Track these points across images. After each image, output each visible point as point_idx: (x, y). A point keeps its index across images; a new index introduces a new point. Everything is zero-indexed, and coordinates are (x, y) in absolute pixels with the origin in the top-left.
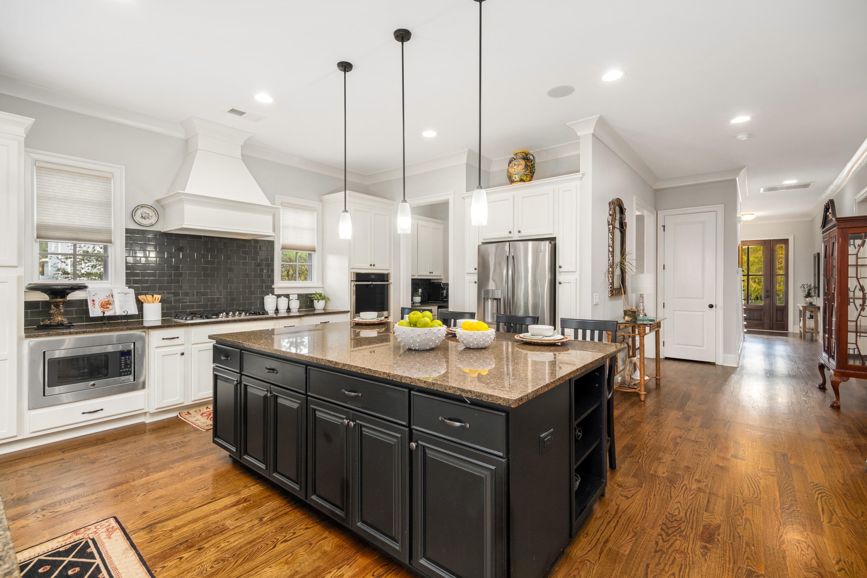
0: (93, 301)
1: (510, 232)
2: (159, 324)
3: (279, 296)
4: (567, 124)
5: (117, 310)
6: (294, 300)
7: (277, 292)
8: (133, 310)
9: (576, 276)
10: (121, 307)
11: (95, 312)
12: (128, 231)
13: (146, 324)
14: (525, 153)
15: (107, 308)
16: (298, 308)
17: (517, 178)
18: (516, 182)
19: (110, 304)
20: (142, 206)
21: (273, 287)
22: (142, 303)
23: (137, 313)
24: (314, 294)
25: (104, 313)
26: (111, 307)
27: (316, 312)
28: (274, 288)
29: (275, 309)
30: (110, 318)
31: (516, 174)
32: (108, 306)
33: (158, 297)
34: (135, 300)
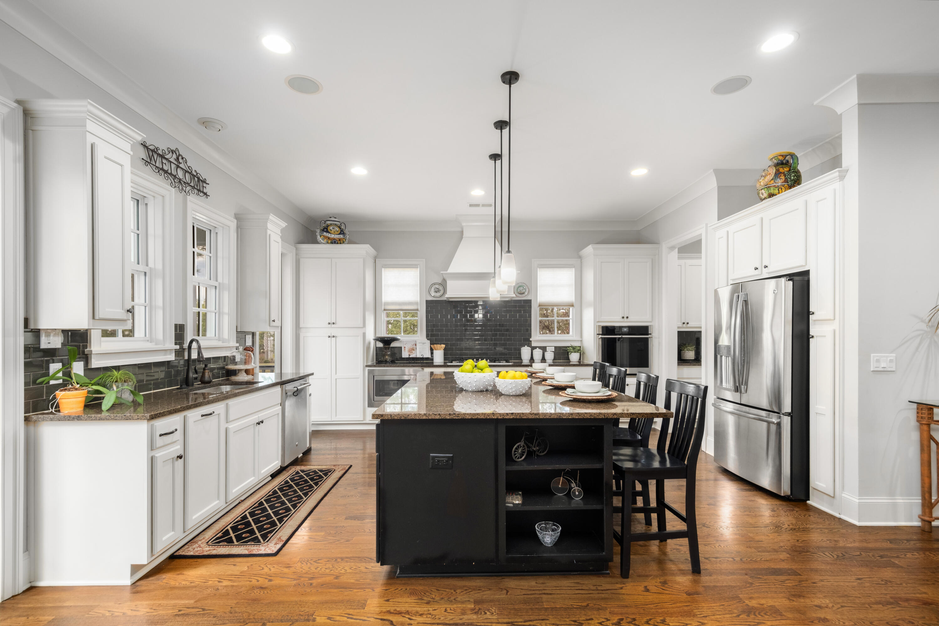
0: (405, 347)
1: (756, 269)
2: (442, 364)
3: (535, 348)
4: (815, 103)
5: (418, 354)
6: (549, 352)
7: (534, 344)
8: (428, 355)
9: (835, 325)
10: (420, 352)
11: (405, 355)
12: (427, 301)
13: (435, 364)
14: (782, 156)
15: (412, 352)
16: (553, 358)
17: (764, 194)
18: (764, 199)
19: (414, 350)
20: (434, 284)
21: (531, 339)
22: (433, 350)
23: (430, 356)
24: (569, 347)
25: (409, 355)
26: (414, 352)
27: (571, 363)
28: (531, 341)
29: (529, 358)
30: (413, 359)
31: (762, 189)
32: (413, 351)
33: (443, 346)
34: (429, 348)
